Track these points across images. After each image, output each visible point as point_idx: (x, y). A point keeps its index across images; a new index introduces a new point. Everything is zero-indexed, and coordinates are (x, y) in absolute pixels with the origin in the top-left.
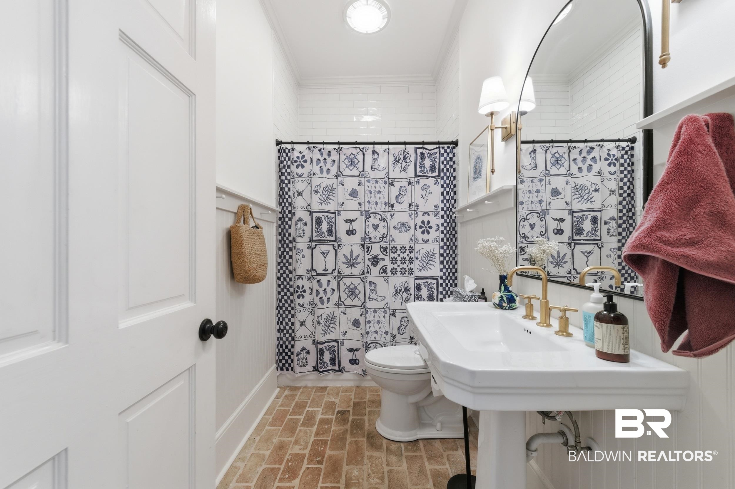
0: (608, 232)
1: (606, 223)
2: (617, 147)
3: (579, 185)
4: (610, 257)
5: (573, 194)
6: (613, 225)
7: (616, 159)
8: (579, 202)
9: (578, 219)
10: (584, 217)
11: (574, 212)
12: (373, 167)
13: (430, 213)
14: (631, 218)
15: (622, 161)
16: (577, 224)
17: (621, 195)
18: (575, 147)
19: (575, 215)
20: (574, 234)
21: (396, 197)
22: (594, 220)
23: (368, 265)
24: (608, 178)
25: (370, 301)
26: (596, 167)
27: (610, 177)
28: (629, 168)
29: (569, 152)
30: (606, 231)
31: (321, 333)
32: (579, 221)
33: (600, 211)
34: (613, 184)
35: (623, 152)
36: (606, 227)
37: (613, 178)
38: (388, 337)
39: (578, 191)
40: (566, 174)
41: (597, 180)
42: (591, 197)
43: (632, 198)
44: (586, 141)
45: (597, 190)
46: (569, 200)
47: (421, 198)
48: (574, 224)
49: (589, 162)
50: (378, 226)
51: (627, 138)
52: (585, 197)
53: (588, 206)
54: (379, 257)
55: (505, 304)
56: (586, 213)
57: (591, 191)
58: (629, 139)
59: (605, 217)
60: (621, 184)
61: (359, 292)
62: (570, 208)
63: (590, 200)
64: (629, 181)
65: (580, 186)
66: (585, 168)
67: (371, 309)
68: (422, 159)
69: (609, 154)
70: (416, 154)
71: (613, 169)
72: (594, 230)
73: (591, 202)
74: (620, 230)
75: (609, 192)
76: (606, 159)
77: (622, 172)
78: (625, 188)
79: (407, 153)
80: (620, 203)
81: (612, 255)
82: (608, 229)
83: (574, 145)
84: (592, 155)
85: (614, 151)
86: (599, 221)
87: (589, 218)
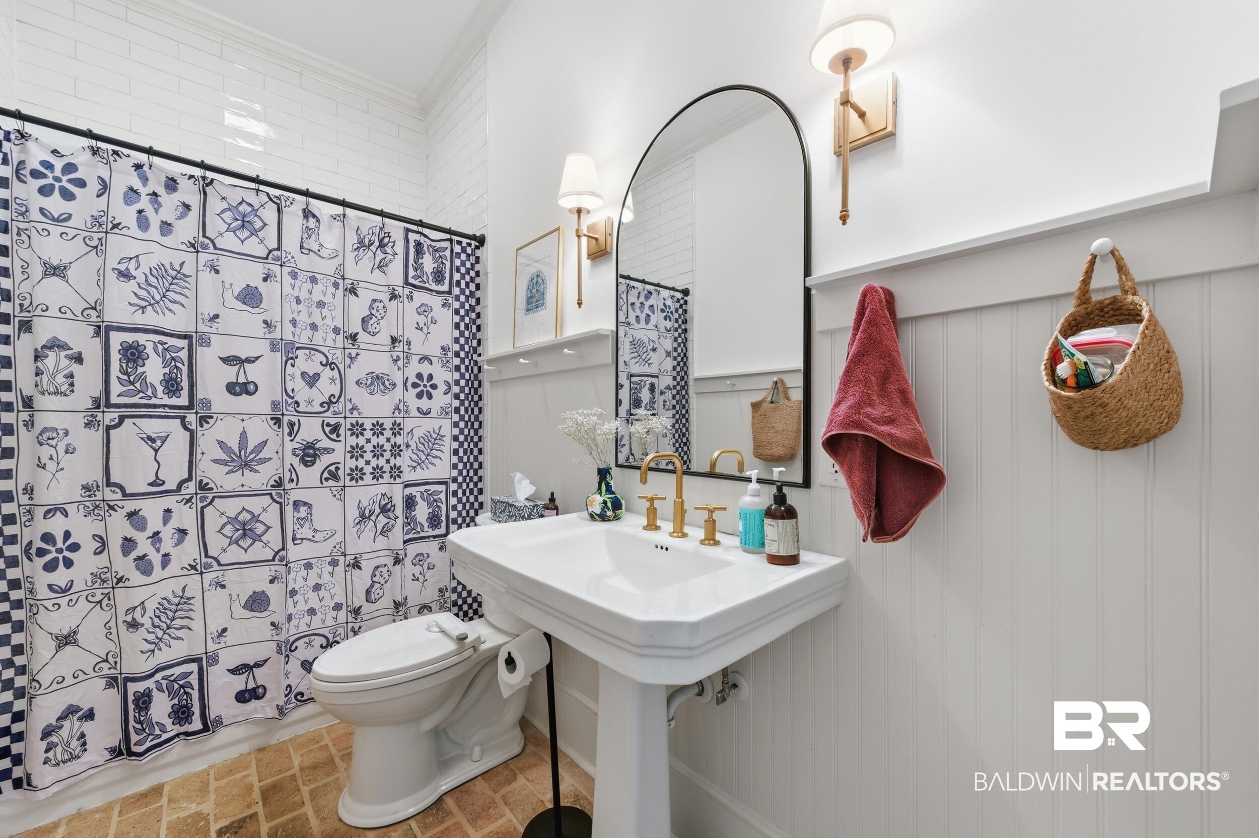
0: (664, 405)
1: (662, 393)
2: (672, 297)
3: (637, 340)
4: (666, 436)
5: (631, 351)
6: (669, 395)
7: (671, 313)
8: (637, 363)
9: (636, 386)
10: (643, 383)
11: (632, 376)
12: (305, 245)
13: (434, 360)
14: (683, 388)
15: (676, 316)
16: (634, 393)
17: (675, 359)
18: (634, 287)
19: (633, 379)
20: (632, 406)
21: (364, 321)
22: (652, 388)
23: (291, 464)
24: (665, 335)
25: (295, 544)
26: (654, 319)
27: (667, 335)
28: (683, 327)
29: (627, 292)
30: (662, 403)
31: (142, 651)
32: (636, 388)
33: (657, 377)
34: (668, 344)
35: (678, 305)
36: (662, 398)
37: (669, 335)
38: (342, 615)
39: (635, 348)
40: (624, 323)
41: (654, 335)
42: (649, 357)
43: (685, 364)
44: (643, 282)
45: (654, 350)
46: (627, 360)
47: (416, 328)
48: (632, 392)
49: (647, 311)
50: (316, 377)
51: (680, 288)
52: (643, 357)
53: (646, 369)
54: (317, 446)
55: (609, 513)
56: (645, 379)
57: (649, 350)
58: (682, 290)
59: (662, 387)
60: (676, 345)
61: (265, 528)
62: (627, 370)
63: (647, 362)
64: (682, 342)
65: (638, 342)
66: (643, 317)
67: (298, 562)
68: (418, 254)
69: (664, 304)
70: (407, 241)
71: (669, 324)
72: (652, 401)
73: (649, 364)
74: (674, 402)
75: (665, 354)
76: (663, 311)
77: (676, 330)
78: (679, 350)
79: (386, 235)
80: (674, 368)
81: (668, 434)
82: (665, 401)
83: (632, 283)
84: (651, 301)
85: (669, 302)
86: (656, 390)
87: (648, 386)
